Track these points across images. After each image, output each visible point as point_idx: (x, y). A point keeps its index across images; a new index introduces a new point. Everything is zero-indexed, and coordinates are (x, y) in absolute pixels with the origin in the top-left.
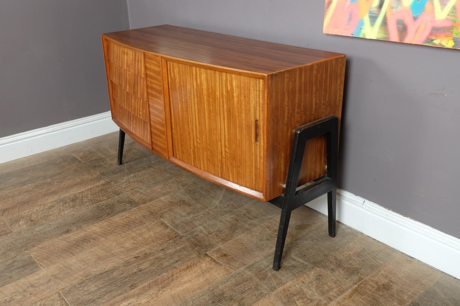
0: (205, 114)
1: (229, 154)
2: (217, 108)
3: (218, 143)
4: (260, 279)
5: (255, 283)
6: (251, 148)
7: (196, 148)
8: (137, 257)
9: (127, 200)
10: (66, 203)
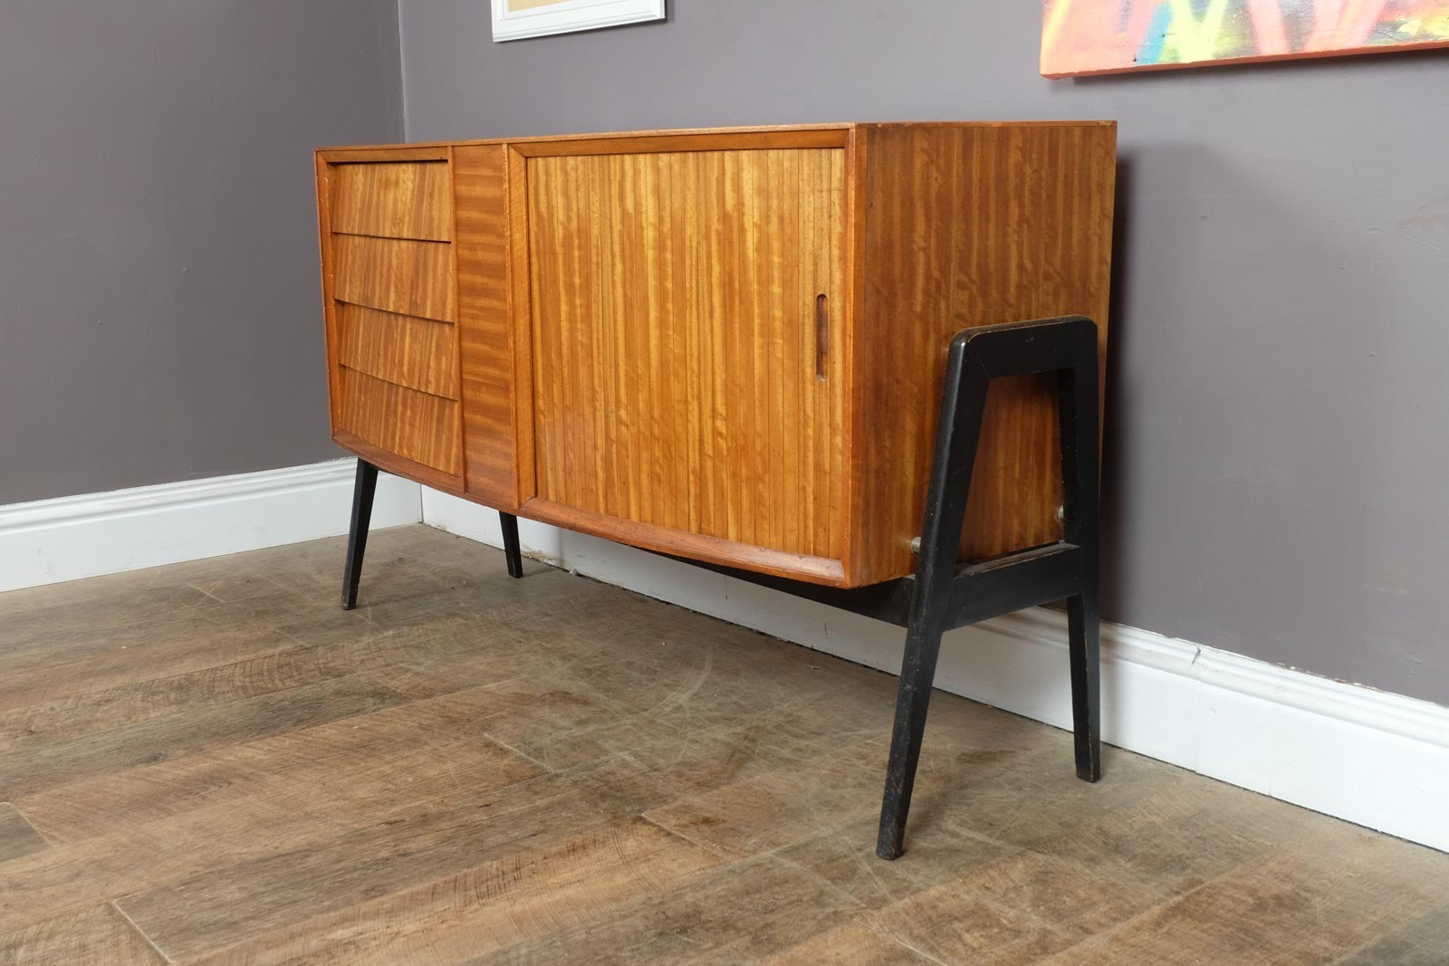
0: (647, 314)
1: (726, 439)
2: (688, 285)
3: (690, 408)
4: (833, 880)
5: (813, 889)
6: (801, 403)
7: (614, 445)
8: (395, 822)
9: (370, 688)
10: (154, 694)
